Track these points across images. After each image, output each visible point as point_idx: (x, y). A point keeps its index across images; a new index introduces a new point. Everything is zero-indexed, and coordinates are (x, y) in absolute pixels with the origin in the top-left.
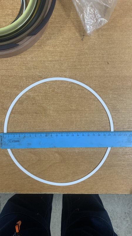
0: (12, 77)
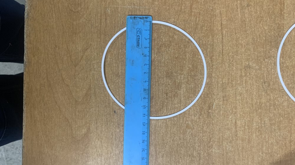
0: (210, 62)
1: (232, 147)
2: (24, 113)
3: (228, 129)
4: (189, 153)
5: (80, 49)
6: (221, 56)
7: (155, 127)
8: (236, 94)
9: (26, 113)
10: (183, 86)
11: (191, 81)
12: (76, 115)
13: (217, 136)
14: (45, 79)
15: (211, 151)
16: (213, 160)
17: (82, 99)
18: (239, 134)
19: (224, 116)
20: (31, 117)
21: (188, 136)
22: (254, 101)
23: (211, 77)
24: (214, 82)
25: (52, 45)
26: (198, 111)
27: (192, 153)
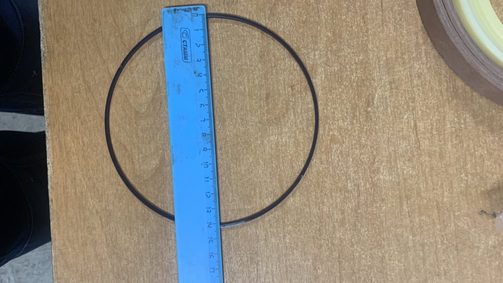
0: (362, 24)
1: (414, 168)
2: (47, 142)
3: (404, 138)
4: (340, 185)
5: (136, 21)
6: (380, 13)
7: (277, 147)
8: (411, 76)
9: (50, 142)
10: (320, 70)
11: (332, 61)
12: (138, 136)
13: (386, 151)
14: (79, 79)
15: (378, 179)
16: (383, 194)
17: (147, 109)
18: (423, 145)
19: (395, 116)
20: (60, 147)
21: (334, 155)
22: (444, 86)
23: (366, 51)
24: (373, 59)
25: (88, 19)
26: (349, 110)
27: (345, 185)
